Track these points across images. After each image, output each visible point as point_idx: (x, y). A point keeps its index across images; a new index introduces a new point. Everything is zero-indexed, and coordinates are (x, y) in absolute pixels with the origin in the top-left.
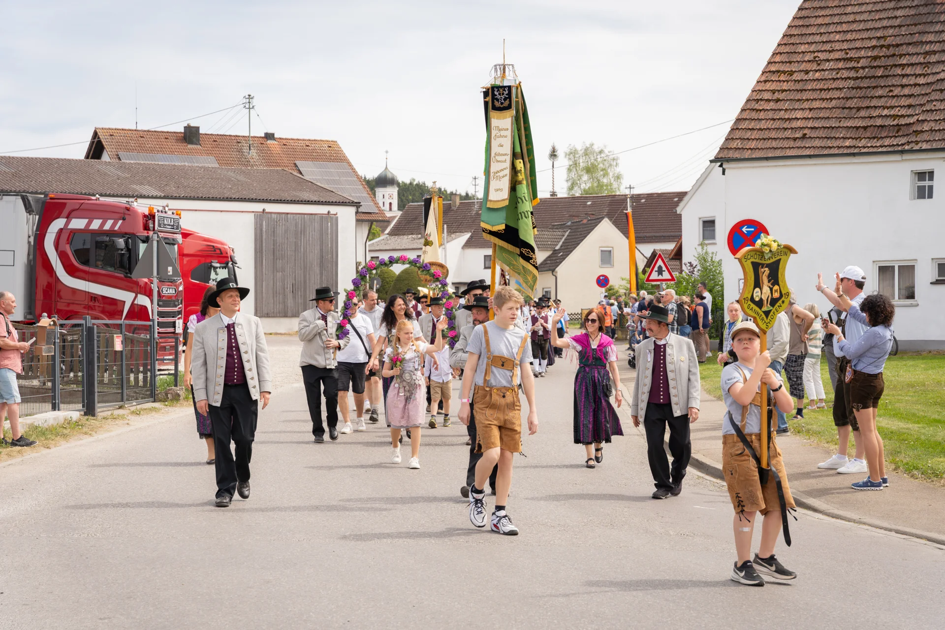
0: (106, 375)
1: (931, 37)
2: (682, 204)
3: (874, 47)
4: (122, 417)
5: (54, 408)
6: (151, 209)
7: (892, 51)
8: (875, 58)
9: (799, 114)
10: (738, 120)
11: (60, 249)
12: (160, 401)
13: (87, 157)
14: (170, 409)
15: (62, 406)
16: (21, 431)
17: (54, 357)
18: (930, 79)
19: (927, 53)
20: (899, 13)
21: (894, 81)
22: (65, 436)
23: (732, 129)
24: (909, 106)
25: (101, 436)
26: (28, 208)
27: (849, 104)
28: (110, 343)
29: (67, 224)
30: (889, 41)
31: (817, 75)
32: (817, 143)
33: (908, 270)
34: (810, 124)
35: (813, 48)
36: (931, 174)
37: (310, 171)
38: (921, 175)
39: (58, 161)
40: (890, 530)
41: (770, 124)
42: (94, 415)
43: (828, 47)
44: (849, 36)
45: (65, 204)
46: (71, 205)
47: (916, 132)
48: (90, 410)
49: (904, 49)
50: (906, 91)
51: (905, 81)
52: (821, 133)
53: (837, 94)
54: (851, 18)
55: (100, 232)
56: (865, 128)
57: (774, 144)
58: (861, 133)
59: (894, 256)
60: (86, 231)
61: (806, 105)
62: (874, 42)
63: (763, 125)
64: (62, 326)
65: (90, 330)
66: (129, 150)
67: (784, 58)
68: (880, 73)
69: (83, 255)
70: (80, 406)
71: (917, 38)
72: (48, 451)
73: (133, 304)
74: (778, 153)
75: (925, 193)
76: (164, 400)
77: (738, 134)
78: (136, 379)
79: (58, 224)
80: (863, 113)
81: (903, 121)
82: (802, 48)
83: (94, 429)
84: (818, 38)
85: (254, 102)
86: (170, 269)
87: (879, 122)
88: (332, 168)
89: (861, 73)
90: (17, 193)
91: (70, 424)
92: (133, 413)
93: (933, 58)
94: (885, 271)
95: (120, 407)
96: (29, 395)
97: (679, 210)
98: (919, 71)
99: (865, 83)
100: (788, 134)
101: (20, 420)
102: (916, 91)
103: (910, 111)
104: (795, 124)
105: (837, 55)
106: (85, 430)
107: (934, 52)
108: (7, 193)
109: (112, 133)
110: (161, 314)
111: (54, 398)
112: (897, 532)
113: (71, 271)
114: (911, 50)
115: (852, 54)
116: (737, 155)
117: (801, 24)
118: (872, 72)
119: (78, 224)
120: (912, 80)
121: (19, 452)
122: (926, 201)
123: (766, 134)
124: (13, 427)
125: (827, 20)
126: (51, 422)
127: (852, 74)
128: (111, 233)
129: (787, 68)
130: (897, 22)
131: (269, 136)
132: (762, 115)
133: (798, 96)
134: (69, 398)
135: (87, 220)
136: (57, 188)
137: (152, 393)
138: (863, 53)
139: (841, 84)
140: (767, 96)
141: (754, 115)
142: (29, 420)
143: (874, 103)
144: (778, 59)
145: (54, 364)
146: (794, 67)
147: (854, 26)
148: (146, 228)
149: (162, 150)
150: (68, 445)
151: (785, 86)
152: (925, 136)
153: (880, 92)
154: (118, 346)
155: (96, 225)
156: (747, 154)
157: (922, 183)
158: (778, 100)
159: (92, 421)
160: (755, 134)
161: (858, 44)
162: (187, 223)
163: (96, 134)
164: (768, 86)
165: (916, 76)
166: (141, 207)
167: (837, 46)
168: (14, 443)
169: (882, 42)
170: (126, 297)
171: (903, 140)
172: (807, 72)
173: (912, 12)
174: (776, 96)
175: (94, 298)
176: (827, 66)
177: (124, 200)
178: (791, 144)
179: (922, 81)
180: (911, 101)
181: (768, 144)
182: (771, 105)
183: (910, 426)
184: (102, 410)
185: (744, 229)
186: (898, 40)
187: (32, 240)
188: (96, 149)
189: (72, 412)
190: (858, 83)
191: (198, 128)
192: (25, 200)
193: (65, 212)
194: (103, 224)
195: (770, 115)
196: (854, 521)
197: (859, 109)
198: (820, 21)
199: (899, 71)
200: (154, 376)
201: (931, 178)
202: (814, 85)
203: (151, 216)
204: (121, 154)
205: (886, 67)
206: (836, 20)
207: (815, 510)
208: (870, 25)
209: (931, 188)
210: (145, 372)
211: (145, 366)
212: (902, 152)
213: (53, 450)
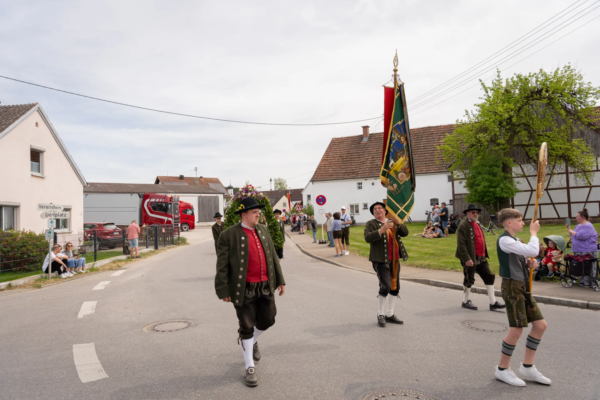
0: (161, 238)
1: (360, 151)
2: (302, 192)
3: (347, 154)
4: (165, 249)
5: (147, 248)
6: (172, 196)
7: (351, 155)
8: (347, 156)
9: (330, 170)
10: (316, 171)
11: (148, 206)
12: (175, 245)
13: (155, 183)
14: (178, 247)
15: (149, 247)
16: (138, 254)
17: (147, 235)
18: (360, 161)
19: (359, 155)
20: (352, 146)
21: (352, 162)
22: (150, 255)
23: (315, 173)
24: (356, 167)
25: (159, 255)
26: (140, 196)
27: (342, 167)
28: (161, 230)
29: (150, 200)
30: (350, 152)
31: (334, 160)
32: (335, 176)
33: (357, 206)
34: (333, 172)
35: (333, 154)
36: (361, 183)
37: (212, 185)
38: (359, 184)
39: (147, 184)
40: (360, 271)
41: (323, 172)
42: (157, 249)
43: (336, 154)
44: (341, 151)
45: (149, 196)
46: (151, 195)
47: (358, 174)
48: (156, 248)
49: (354, 154)
50: (355, 164)
51: (354, 162)
52: (335, 174)
53: (339, 165)
54: (341, 147)
55: (159, 202)
56: (346, 173)
57: (325, 177)
58: (345, 174)
59: (354, 203)
60: (155, 202)
61: (332, 168)
62: (347, 153)
63: (322, 172)
64: (149, 227)
65: (156, 227)
66: (166, 182)
67: (326, 156)
68: (348, 160)
69: (154, 208)
70: (154, 247)
71: (356, 152)
72: (145, 259)
73: (167, 220)
74: (326, 179)
75: (360, 188)
76: (176, 244)
77: (316, 175)
78: (169, 239)
79: (148, 200)
80: (345, 169)
81: (354, 171)
82: (330, 154)
83: (158, 253)
84: (334, 152)
85: (197, 169)
86: (177, 211)
87: (349, 171)
88: (217, 185)
89: (344, 160)
90: (137, 193)
91: (151, 252)
92: (168, 248)
93: (361, 156)
94: (352, 206)
95: (165, 247)
96: (140, 244)
97: (302, 193)
98: (357, 159)
99: (345, 162)
100: (328, 174)
101: (138, 251)
102: (357, 164)
103: (356, 169)
104: (329, 172)
105: (338, 156)
106: (155, 253)
107: (361, 155)
108: (134, 193)
109: (162, 177)
110: (174, 222)
111: (147, 245)
112: (362, 271)
113: (151, 212)
114: (356, 154)
115: (342, 155)
116: (316, 180)
117: (330, 148)
118: (347, 160)
119: (153, 200)
120: (356, 161)
121: (138, 260)
122: (360, 190)
123: (323, 175)
124: (136, 253)
125: (336, 148)
126: (146, 252)
127: (342, 160)
128: (161, 202)
129: (327, 159)
130: (352, 148)
131: (201, 177)
132: (321, 170)
133: (330, 165)
134: (151, 245)
135: (155, 200)
136: (147, 191)
137: (173, 243)
138: (344, 155)
139: (339, 162)
140: (323, 165)
141: (320, 170)
142: (140, 251)
143: (348, 167)
144: (325, 157)
145: (147, 237)
146: (329, 159)
147: (342, 149)
148: (170, 201)
149: (174, 181)
150: (151, 257)
151: (327, 163)
152: (360, 174)
153: (349, 164)
154: (164, 231)
155: (157, 200)
156: (318, 179)
157: (359, 186)
158: (325, 166)
159: (157, 251)
160: (320, 175)
161: (343, 153)
162: (181, 199)
163: (157, 178)
164: (323, 163)
165: (357, 160)
166: (169, 195)
167: (338, 154)
168: (137, 257)
169: (349, 153)
170: (166, 218)
171: (355, 175)
172: (332, 160)
173: (355, 145)
174: (325, 165)
175: (157, 219)
176: (336, 158)
177: (165, 194)
178: (329, 176)
179: (358, 161)
180: (355, 166)
181: (323, 177)
182: (324, 168)
183: (361, 244)
184: (160, 248)
185: (320, 198)
186: (352, 152)
187: (141, 204)
188: (157, 181)
189: (151, 249)
190: (344, 162)
191: (183, 176)
192: (138, 194)
193: (149, 197)
194: (159, 200)
195: (324, 170)
196: (351, 269)
197: (344, 168)
198: (334, 148)
199: (353, 159)
200: (173, 238)
201: (361, 184)
202: (333, 163)
203: (172, 198)
204: (164, 183)
205: (350, 158)
206: (338, 147)
207: (342, 267)
208: (346, 149)
209: (361, 186)
210: (171, 238)
211: (171, 236)
212: (355, 178)
213: (147, 259)
